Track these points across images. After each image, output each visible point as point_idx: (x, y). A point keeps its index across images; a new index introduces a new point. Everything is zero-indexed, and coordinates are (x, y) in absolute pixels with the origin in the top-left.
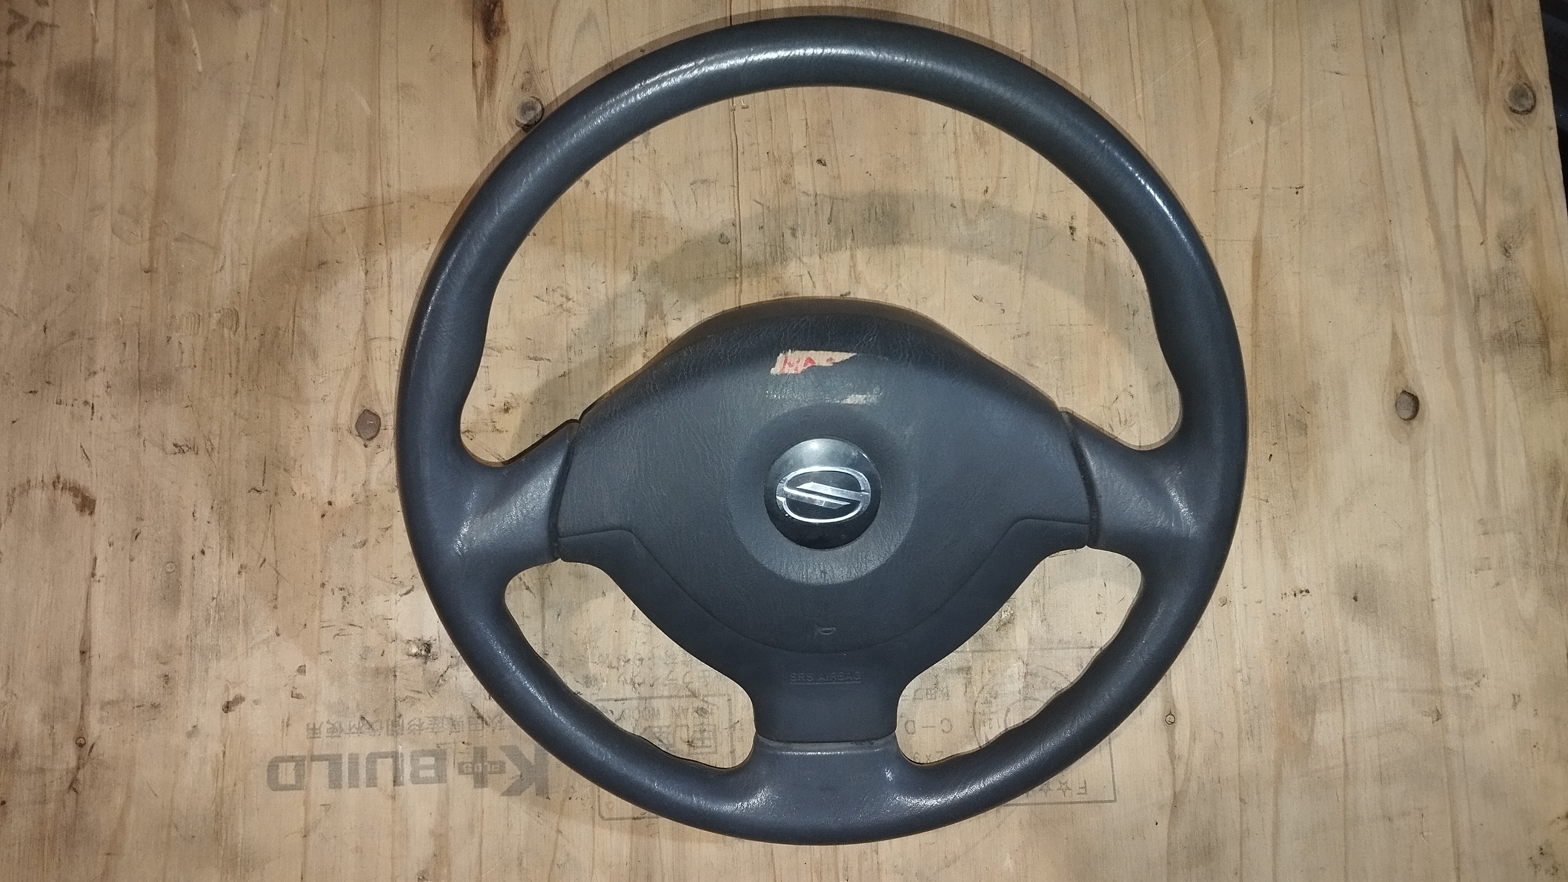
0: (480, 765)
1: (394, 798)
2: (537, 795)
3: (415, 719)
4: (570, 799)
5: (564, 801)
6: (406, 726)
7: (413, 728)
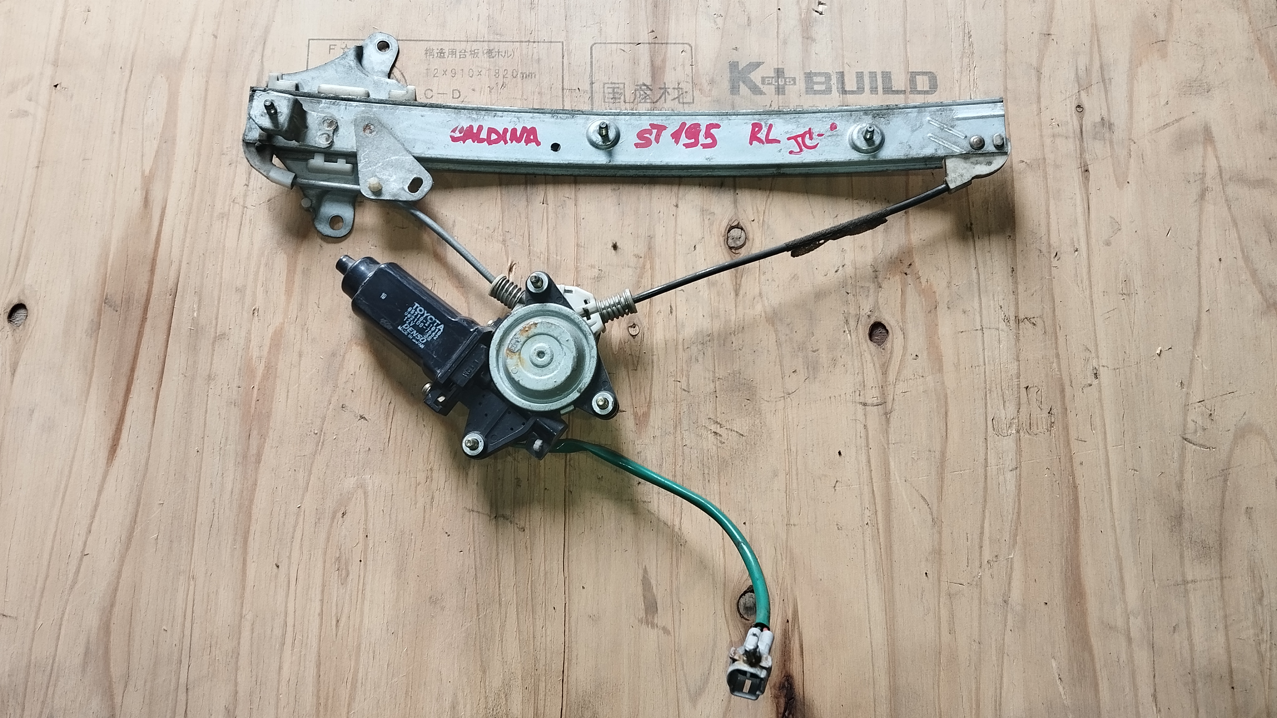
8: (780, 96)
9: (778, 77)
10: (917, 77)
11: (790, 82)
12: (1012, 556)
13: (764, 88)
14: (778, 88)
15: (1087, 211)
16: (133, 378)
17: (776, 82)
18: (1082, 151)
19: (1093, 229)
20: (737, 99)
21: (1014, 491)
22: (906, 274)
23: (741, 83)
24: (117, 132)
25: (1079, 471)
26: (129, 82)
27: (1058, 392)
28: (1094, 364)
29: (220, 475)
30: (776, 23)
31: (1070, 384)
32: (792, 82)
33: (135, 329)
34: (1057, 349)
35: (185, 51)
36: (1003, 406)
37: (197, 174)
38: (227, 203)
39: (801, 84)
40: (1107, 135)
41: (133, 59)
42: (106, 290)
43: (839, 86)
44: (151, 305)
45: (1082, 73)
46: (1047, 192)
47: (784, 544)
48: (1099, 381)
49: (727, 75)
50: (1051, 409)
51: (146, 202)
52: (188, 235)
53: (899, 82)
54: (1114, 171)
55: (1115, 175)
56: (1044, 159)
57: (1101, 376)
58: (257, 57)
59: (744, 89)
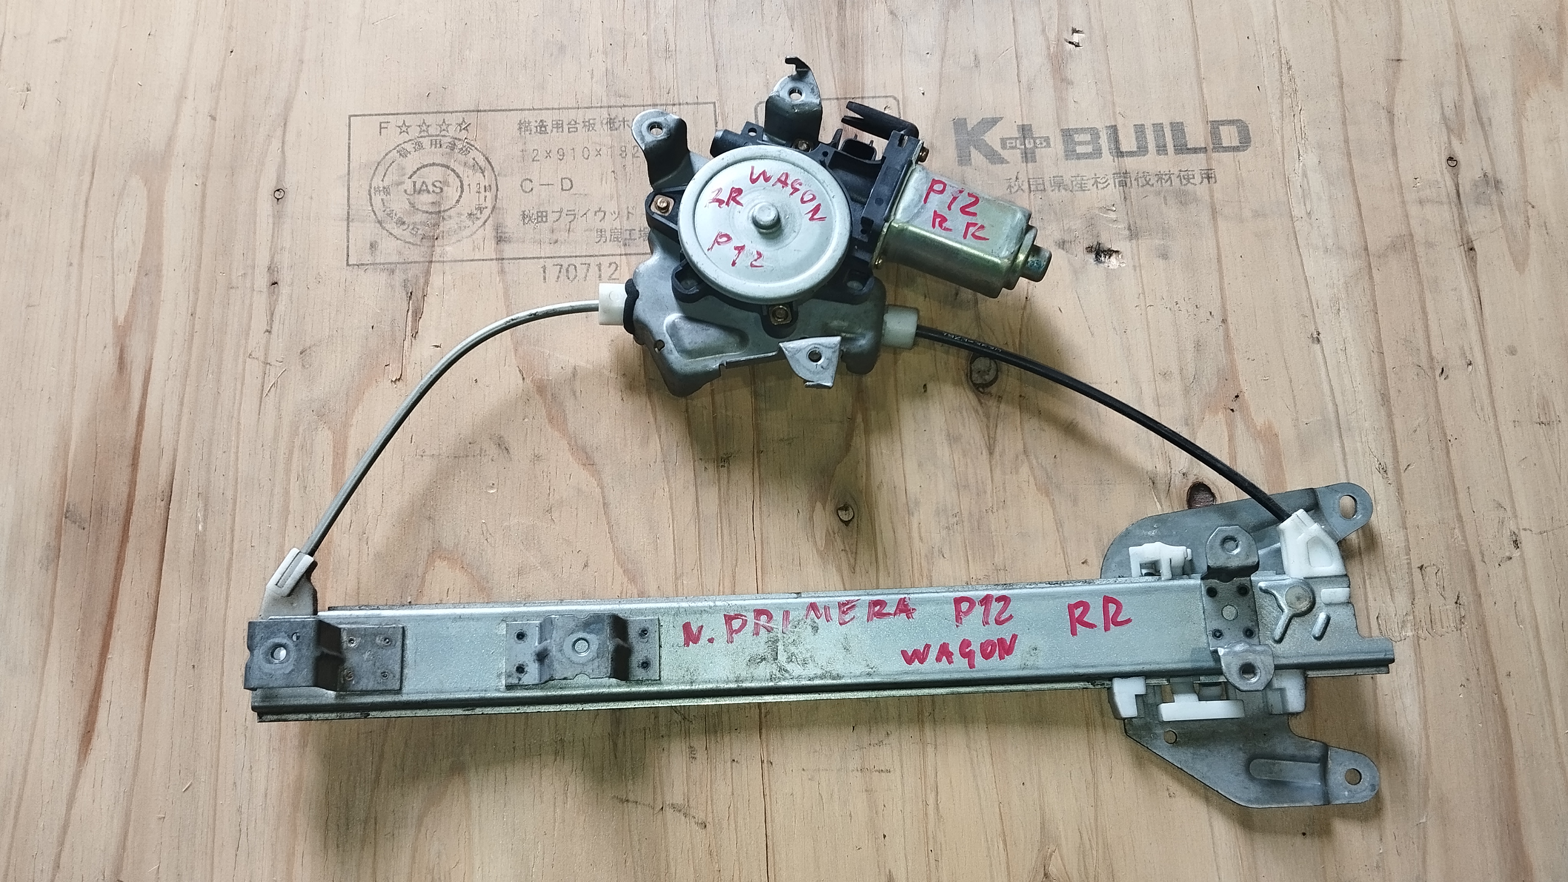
8: (1029, 165)
9: (1024, 138)
10: (1220, 127)
11: (1041, 143)
12: (1424, 820)
13: (1005, 154)
14: (1025, 153)
15: (1478, 306)
16: (111, 629)
17: (1021, 145)
18: (1463, 221)
19: (1490, 332)
20: (968, 171)
21: (1419, 722)
22: (1232, 410)
23: (972, 149)
24: (75, 265)
25: (1506, 686)
26: (90, 189)
27: (1465, 571)
28: (1512, 528)
29: (246, 769)
30: (1015, 61)
31: (1480, 558)
32: (1045, 144)
33: (112, 555)
34: (1457, 507)
35: (170, 140)
36: (1389, 596)
37: (194, 319)
38: (241, 360)
39: (1058, 144)
40: (1494, 197)
41: (94, 157)
42: (66, 499)
43: (1112, 146)
44: (133, 518)
45: (1450, 112)
46: (1420, 282)
47: (1093, 824)
48: (1521, 551)
49: (951, 139)
50: (1458, 597)
51: (122, 364)
52: (186, 410)
53: (1196, 136)
54: (1509, 248)
55: (1511, 254)
56: (1411, 235)
57: (1523, 542)
58: (276, 144)
59: (977, 157)
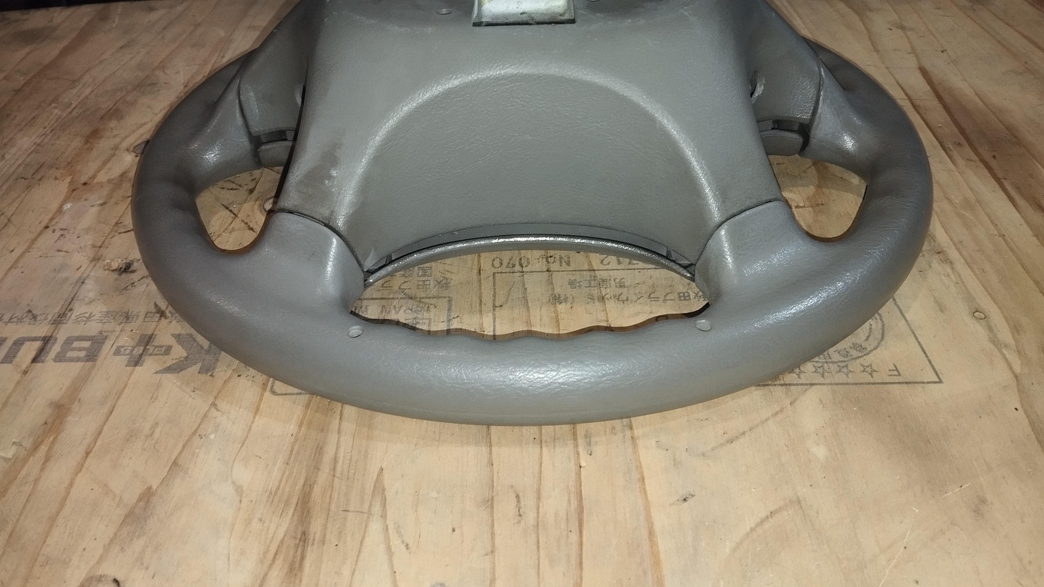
0: (142, 348)
1: (25, 372)
2: (199, 373)
3: (86, 313)
4: (239, 376)
5: (230, 378)
6: (73, 317)
7: (80, 319)
